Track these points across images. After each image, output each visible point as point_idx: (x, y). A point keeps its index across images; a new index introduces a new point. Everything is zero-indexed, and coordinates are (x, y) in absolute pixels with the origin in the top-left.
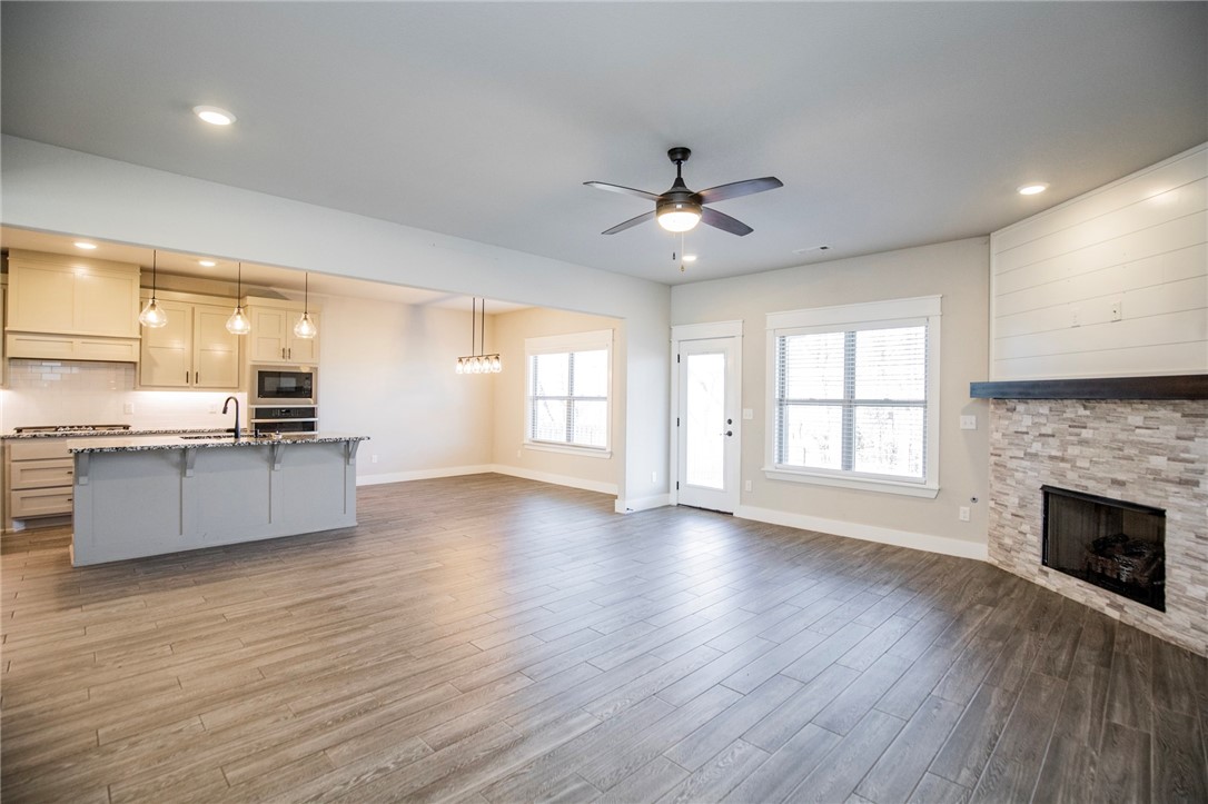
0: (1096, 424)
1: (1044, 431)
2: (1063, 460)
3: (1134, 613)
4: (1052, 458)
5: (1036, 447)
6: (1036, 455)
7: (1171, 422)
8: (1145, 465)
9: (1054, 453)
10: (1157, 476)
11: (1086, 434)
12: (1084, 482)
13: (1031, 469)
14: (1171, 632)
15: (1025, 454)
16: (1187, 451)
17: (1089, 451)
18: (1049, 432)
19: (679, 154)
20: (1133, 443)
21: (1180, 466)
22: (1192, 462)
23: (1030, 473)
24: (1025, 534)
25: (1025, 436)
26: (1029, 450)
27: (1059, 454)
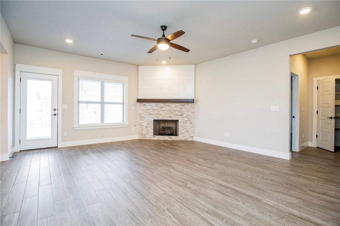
0: (166, 107)
1: (154, 109)
2: (159, 114)
3: (173, 138)
4: (156, 114)
5: (152, 112)
6: (152, 114)
7: (179, 106)
8: (175, 113)
9: (156, 113)
10: (177, 115)
11: (163, 109)
12: (163, 118)
13: (150, 117)
14: (180, 139)
16: (182, 110)
17: (164, 112)
18: (155, 109)
19: (164, 28)
20: (173, 110)
21: (181, 113)
22: (182, 112)
23: (150, 118)
24: (149, 130)
25: (149, 110)
26: (150, 113)
27: (158, 113)
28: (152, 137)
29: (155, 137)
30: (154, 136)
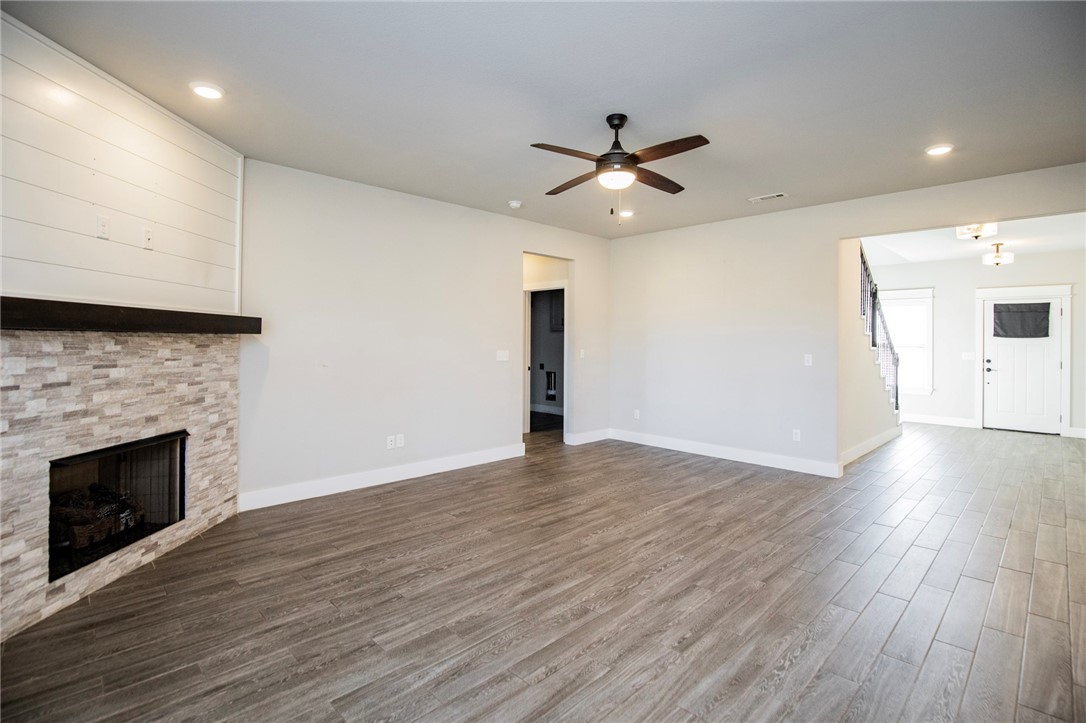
0: (128, 360)
1: (51, 378)
2: (85, 413)
3: (168, 538)
4: (68, 416)
5: (34, 408)
6: (36, 420)
7: (188, 352)
8: (173, 395)
9: (71, 408)
10: (183, 402)
11: (114, 373)
12: (116, 433)
13: (26, 446)
15: (11, 426)
16: (199, 375)
17: (121, 394)
18: (61, 377)
20: (162, 376)
21: (196, 388)
22: (200, 383)
23: (22, 453)
24: (16, 559)
25: (12, 394)
26: (18, 416)
27: (81, 407)
28: (41, 599)
29: (61, 588)
30: (58, 583)
